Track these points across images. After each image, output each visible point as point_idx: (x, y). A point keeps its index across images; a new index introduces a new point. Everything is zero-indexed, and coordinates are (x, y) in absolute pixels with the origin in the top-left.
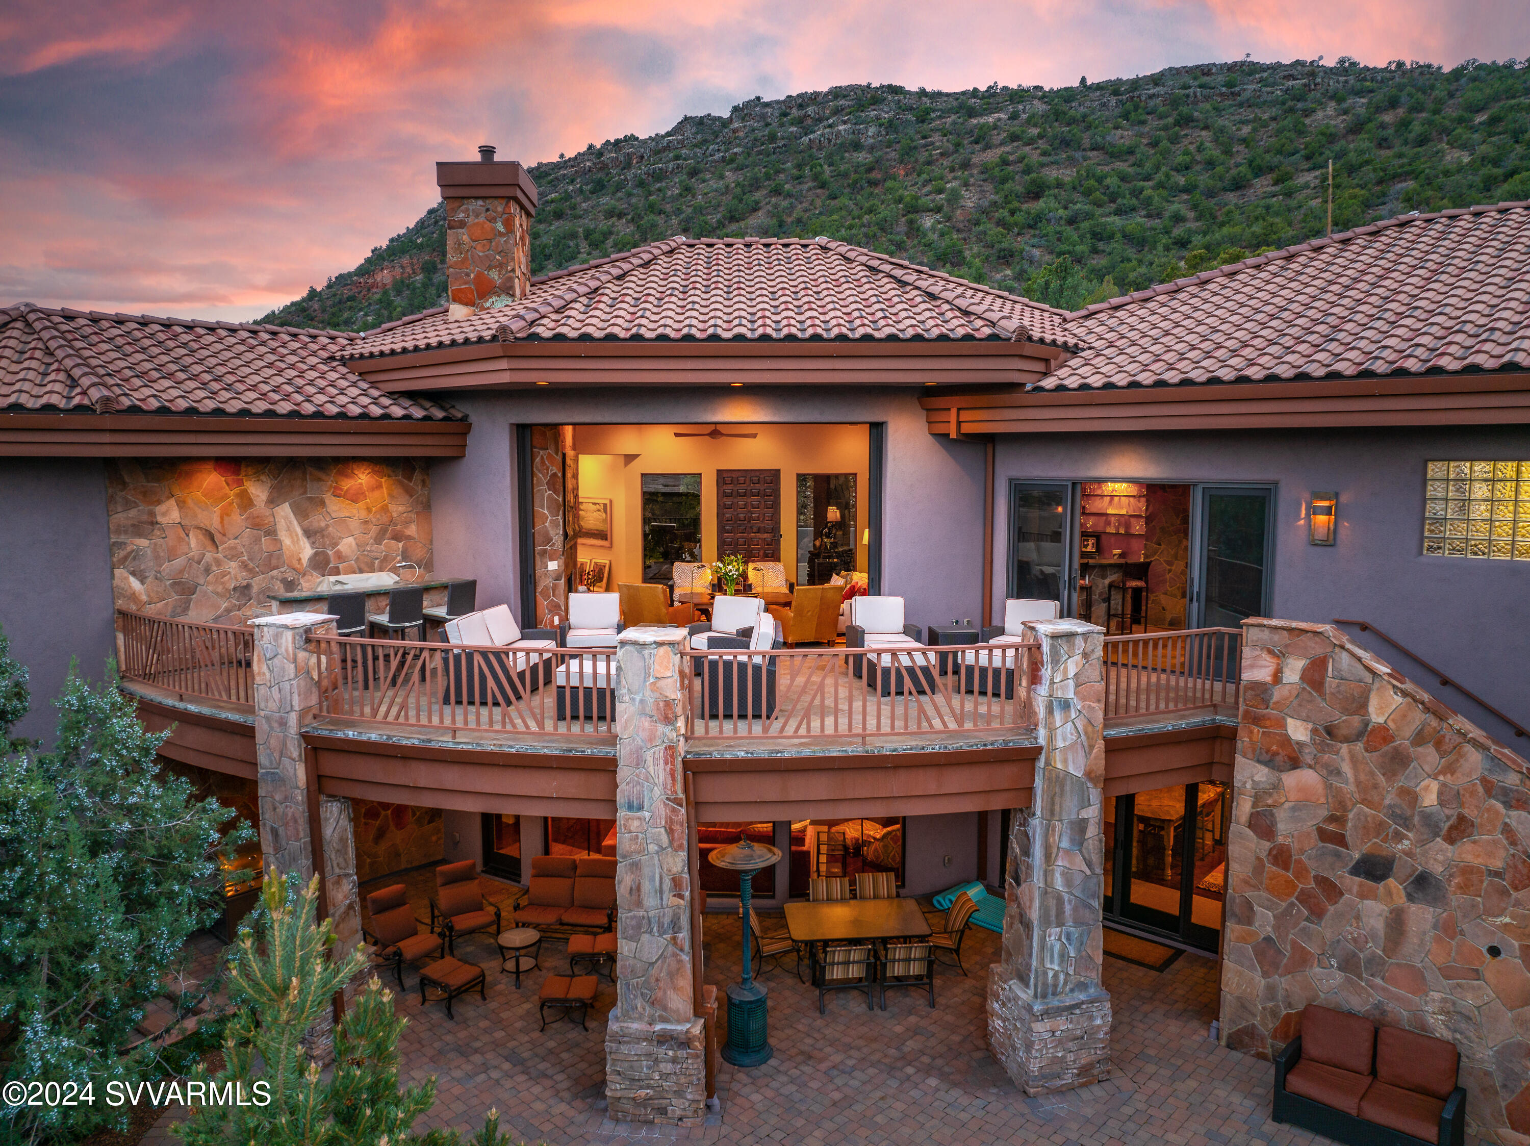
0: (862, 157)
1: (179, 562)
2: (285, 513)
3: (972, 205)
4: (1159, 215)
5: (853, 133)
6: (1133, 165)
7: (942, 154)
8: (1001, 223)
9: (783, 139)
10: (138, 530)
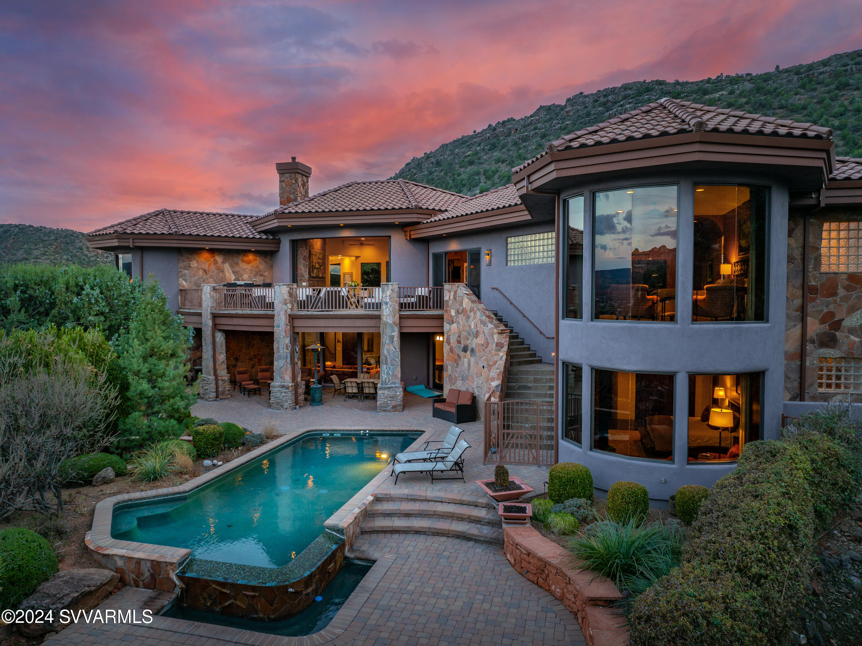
1: (196, 278)
2: (227, 266)
6: (805, 116)
10: (185, 268)
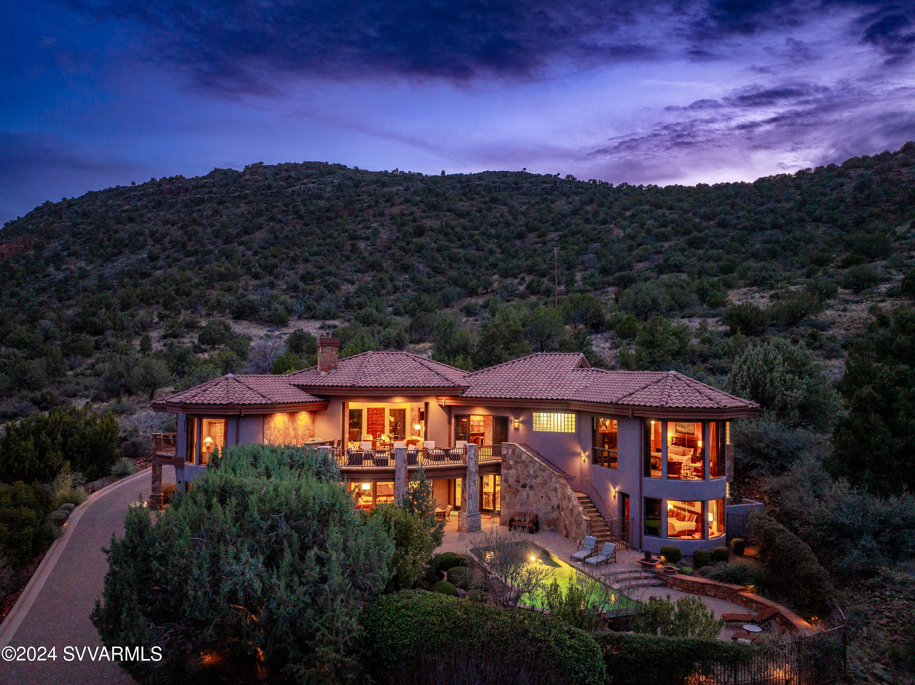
0: (322, 203)
3: (386, 237)
4: (483, 250)
5: (318, 189)
6: (469, 221)
7: (368, 206)
8: (402, 249)
9: (276, 188)
